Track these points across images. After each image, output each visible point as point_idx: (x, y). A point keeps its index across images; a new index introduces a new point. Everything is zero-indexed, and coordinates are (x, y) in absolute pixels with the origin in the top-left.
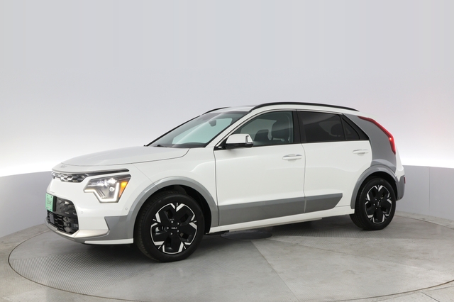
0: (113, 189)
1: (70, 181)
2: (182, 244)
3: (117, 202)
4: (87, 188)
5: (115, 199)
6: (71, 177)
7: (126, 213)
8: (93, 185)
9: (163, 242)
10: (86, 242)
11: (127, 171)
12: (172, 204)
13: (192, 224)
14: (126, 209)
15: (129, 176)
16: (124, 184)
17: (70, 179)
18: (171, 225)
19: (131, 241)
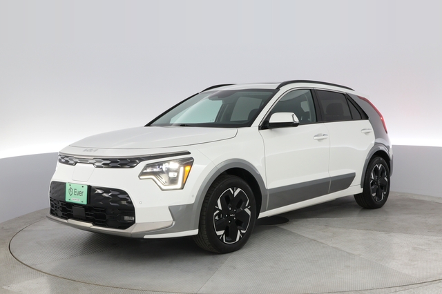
0: (176, 174)
1: (98, 167)
2: (239, 233)
3: (182, 188)
4: (143, 174)
5: (179, 185)
6: (100, 162)
7: (192, 201)
8: (149, 170)
9: (223, 231)
10: (146, 237)
11: (189, 153)
12: (230, 189)
13: (247, 210)
14: (193, 196)
15: (192, 158)
16: (188, 168)
17: (100, 164)
18: (229, 213)
19: (196, 232)
